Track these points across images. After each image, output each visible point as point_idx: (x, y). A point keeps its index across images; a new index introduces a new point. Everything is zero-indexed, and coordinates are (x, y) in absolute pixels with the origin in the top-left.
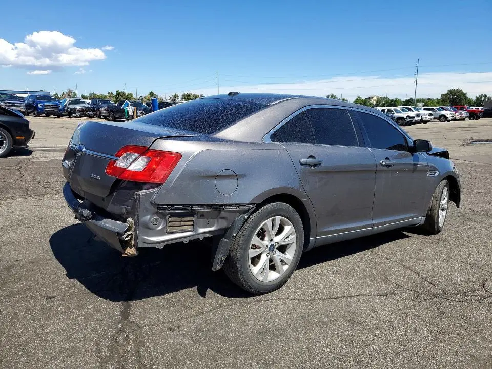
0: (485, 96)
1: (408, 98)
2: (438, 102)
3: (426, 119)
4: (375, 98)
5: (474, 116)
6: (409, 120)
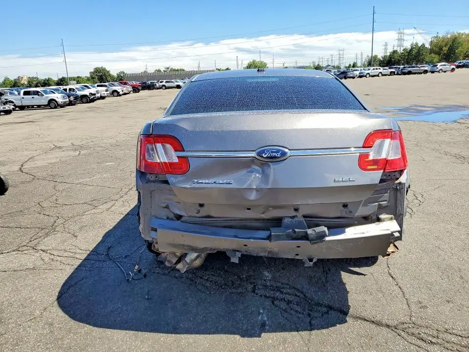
0: (124, 73)
1: (60, 77)
2: (88, 79)
3: (104, 95)
4: (25, 78)
5: (136, 90)
6: (92, 97)
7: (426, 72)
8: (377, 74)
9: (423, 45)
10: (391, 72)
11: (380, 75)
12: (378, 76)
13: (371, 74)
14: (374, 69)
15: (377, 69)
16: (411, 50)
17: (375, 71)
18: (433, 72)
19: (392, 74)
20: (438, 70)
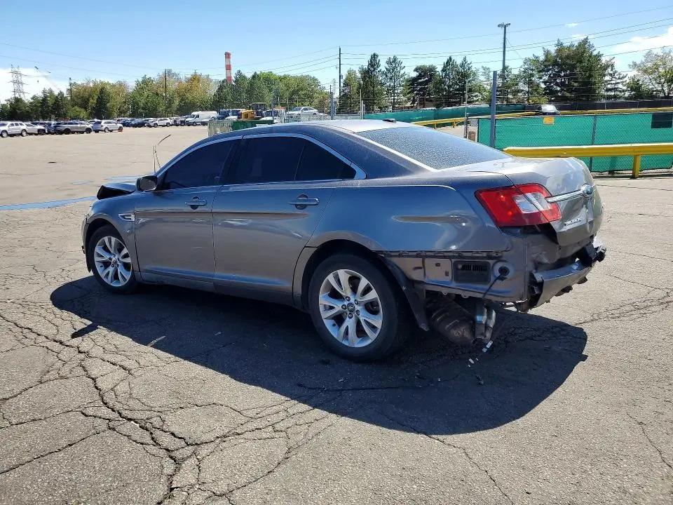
7: (88, 131)
8: (19, 131)
9: (61, 93)
10: (39, 130)
11: (24, 134)
12: (21, 134)
13: (9, 132)
14: (12, 125)
15: (17, 125)
16: (44, 100)
17: (15, 127)
18: (97, 131)
19: (41, 132)
20: (103, 128)
